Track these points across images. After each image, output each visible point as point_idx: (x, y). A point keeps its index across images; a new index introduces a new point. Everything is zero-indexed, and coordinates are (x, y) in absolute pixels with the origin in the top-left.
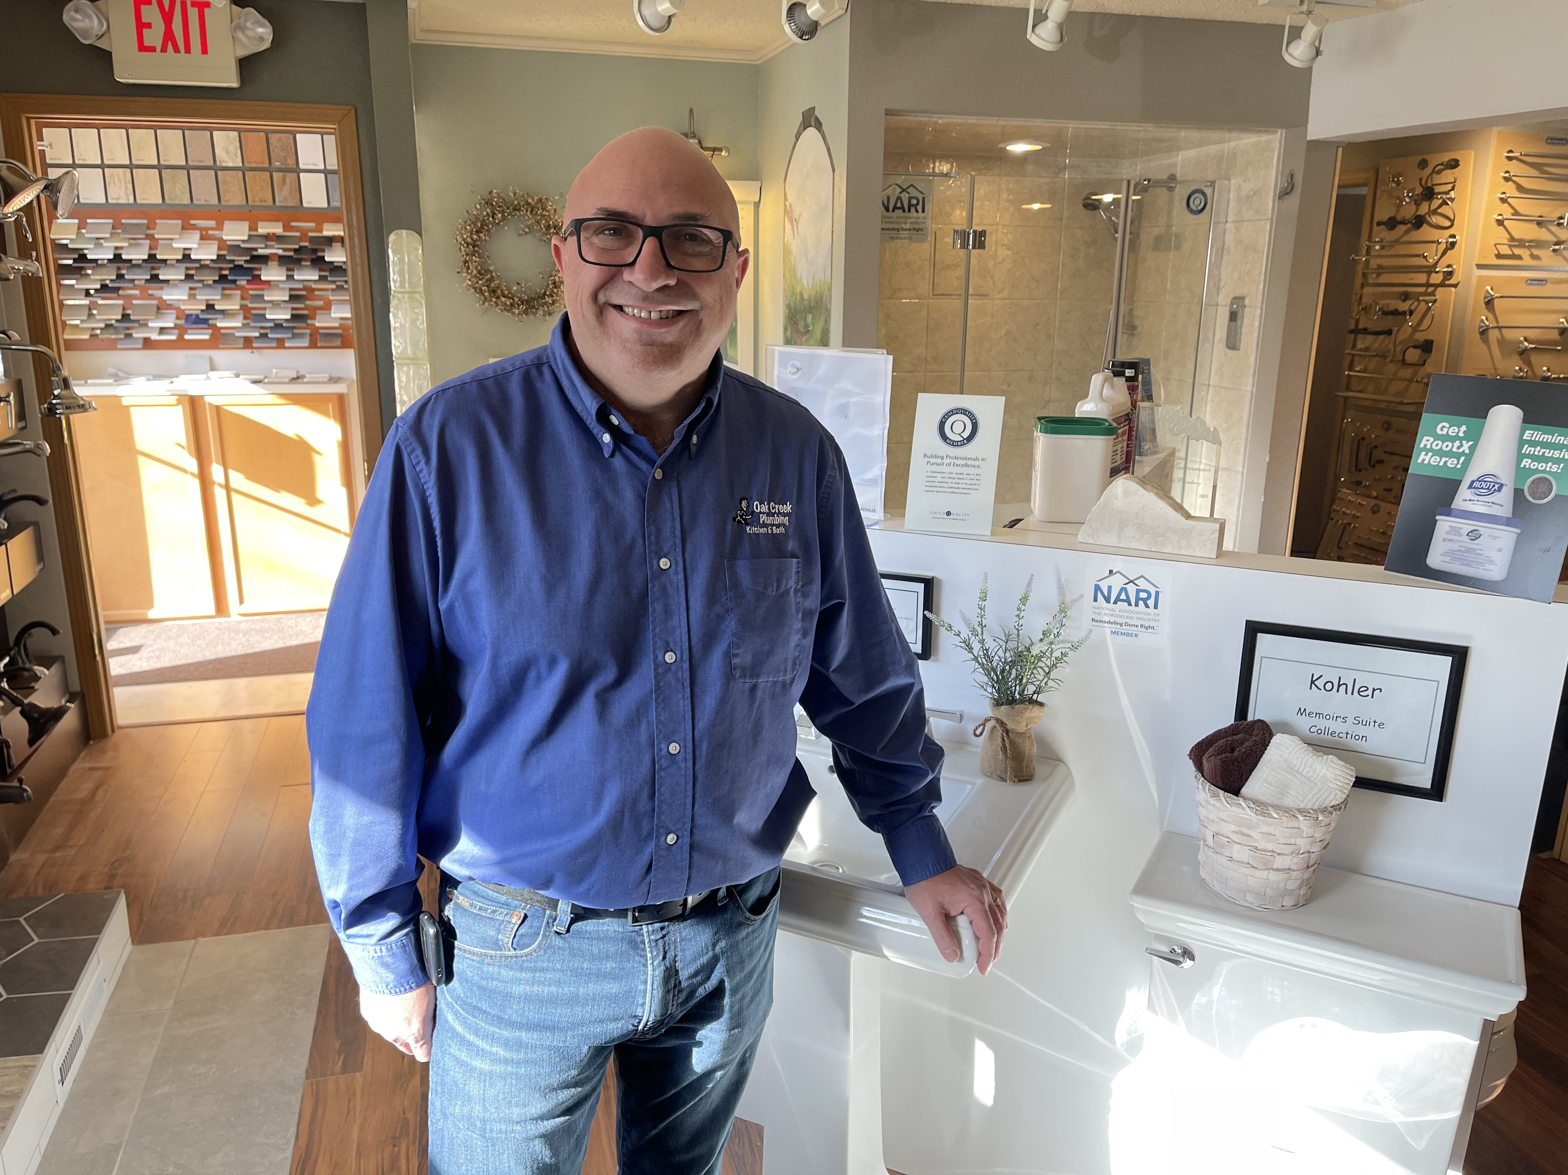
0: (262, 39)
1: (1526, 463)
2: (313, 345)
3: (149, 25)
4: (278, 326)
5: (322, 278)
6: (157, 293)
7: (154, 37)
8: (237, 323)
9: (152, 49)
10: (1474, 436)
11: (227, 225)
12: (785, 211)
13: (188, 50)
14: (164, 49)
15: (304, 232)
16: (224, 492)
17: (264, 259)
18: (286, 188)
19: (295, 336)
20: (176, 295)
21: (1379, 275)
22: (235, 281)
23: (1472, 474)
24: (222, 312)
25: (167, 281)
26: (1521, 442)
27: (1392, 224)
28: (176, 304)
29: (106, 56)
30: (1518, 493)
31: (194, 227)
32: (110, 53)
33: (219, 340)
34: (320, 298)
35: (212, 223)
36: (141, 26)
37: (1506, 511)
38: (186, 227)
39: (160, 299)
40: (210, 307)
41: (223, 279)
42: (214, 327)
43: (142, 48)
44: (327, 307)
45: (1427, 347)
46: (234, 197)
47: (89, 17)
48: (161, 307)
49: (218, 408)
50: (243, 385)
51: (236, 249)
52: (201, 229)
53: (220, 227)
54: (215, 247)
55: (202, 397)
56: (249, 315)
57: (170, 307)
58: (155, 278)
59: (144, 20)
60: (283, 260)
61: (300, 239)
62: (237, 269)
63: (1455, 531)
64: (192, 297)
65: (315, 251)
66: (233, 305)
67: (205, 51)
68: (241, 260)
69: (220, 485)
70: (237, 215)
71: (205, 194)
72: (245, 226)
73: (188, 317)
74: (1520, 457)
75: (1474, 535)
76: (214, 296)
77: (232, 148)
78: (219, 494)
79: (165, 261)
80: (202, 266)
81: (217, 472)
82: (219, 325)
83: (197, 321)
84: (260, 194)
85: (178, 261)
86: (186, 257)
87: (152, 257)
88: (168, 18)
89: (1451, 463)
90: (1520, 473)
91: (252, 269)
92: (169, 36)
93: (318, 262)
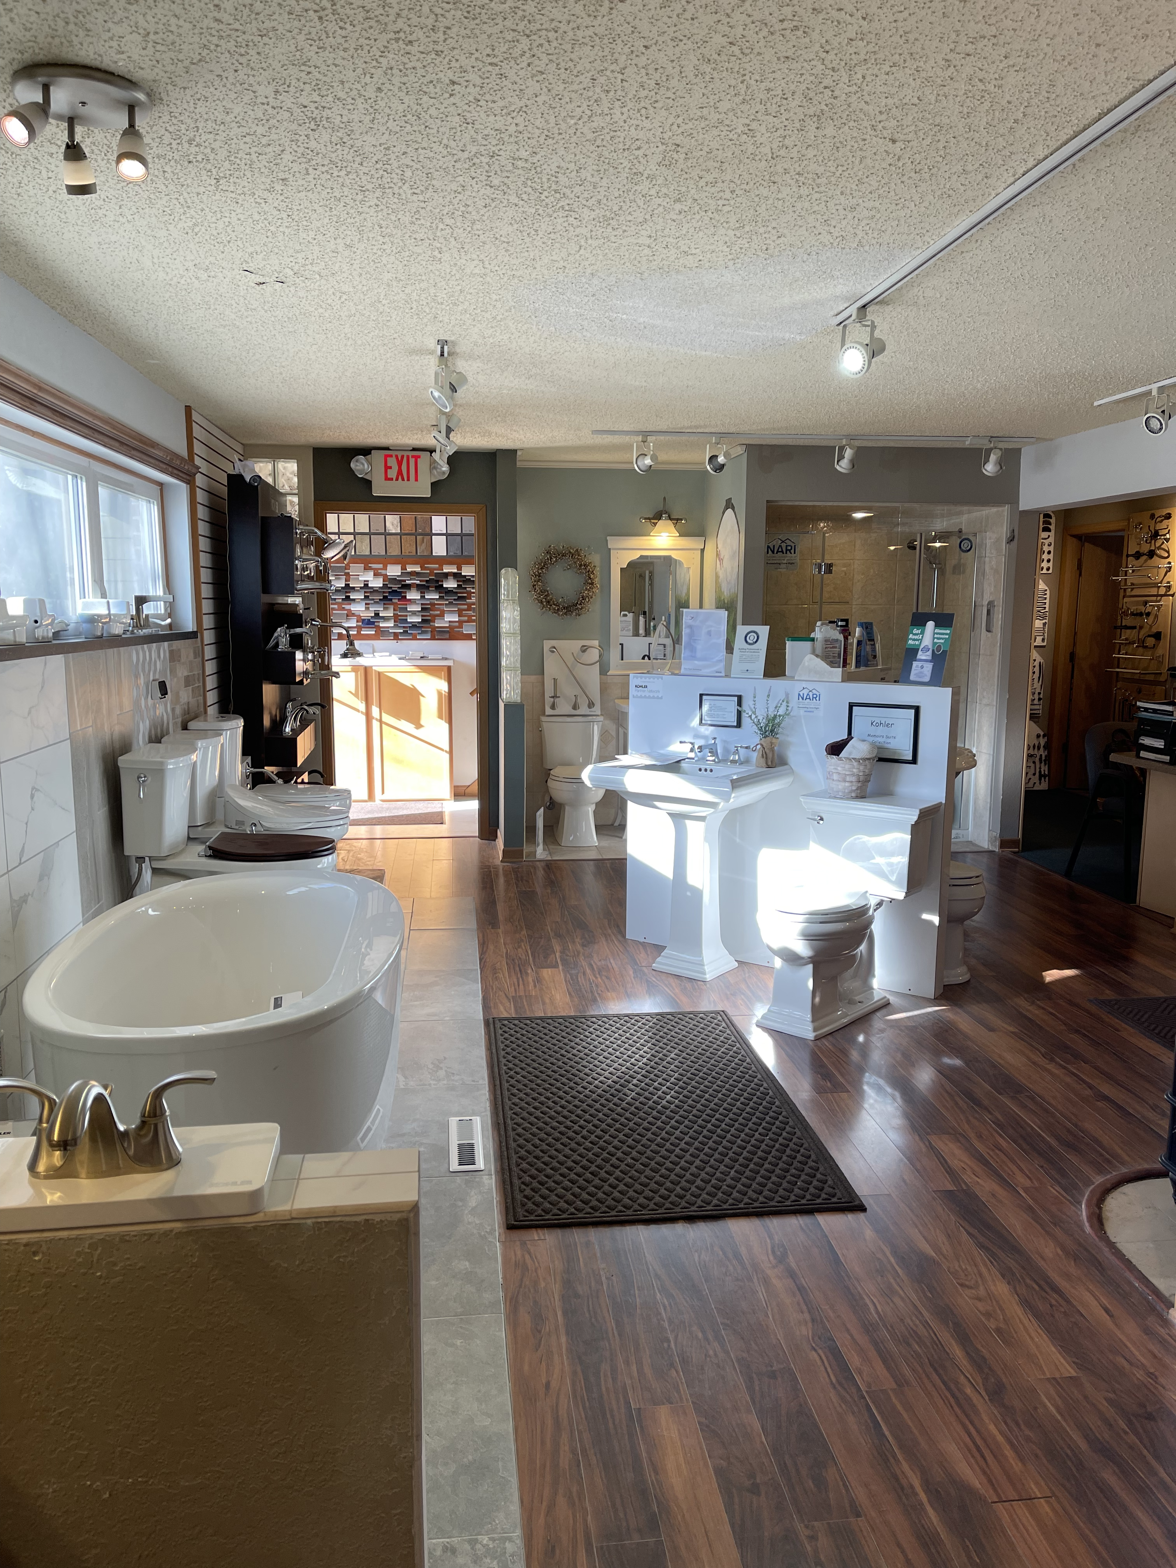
0: (444, 473)
1: (936, 640)
2: (433, 638)
3: (391, 468)
4: (414, 626)
5: (441, 598)
6: (347, 607)
7: (393, 473)
8: (391, 624)
9: (392, 479)
10: (922, 633)
11: (389, 567)
12: (717, 555)
13: (408, 480)
14: (397, 479)
15: (432, 570)
16: (379, 723)
17: (408, 587)
18: (424, 545)
19: (423, 632)
20: (358, 608)
21: (1132, 589)
22: (391, 600)
23: (922, 646)
24: (383, 618)
25: (354, 600)
26: (934, 633)
27: (1138, 555)
28: (357, 613)
29: (368, 483)
30: (933, 651)
31: (371, 569)
32: (371, 482)
33: (381, 634)
34: (438, 610)
35: (381, 566)
36: (387, 468)
37: (930, 658)
38: (366, 568)
39: (350, 610)
40: (377, 615)
41: (385, 598)
42: (379, 627)
43: (387, 479)
44: (442, 615)
45: (1158, 636)
46: (394, 551)
47: (363, 465)
48: (350, 615)
49: (379, 673)
50: (394, 660)
51: (394, 580)
52: (374, 569)
53: (385, 568)
54: (382, 579)
55: (371, 667)
56: (399, 620)
57: (353, 615)
58: (348, 598)
59: (389, 465)
60: (419, 587)
61: (430, 574)
62: (394, 592)
63: (917, 666)
64: (367, 609)
65: (437, 581)
66: (390, 613)
67: (416, 480)
68: (395, 587)
69: (377, 720)
70: (395, 560)
71: (379, 549)
72: (399, 567)
73: (364, 620)
74: (934, 638)
75: (922, 667)
76: (379, 608)
77: (395, 522)
78: (376, 725)
79: (353, 588)
80: (374, 591)
81: (375, 711)
82: (381, 625)
83: (368, 623)
84: (409, 549)
85: (361, 588)
86: (366, 586)
87: (347, 585)
88: (400, 464)
89: (917, 643)
90: (934, 644)
91: (401, 592)
92: (400, 472)
93: (439, 588)
